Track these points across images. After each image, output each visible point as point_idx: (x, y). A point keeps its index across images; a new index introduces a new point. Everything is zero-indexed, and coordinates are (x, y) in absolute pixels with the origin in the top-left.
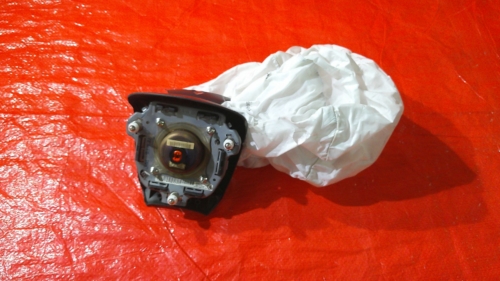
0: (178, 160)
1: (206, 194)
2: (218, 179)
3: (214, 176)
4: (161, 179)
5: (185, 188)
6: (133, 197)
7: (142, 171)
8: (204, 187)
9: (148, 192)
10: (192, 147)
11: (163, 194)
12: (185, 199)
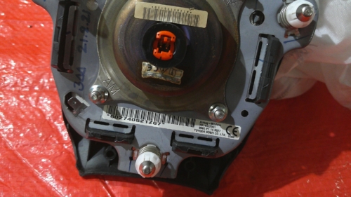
0: (166, 55)
1: (225, 148)
2: (255, 110)
3: (243, 105)
4: (116, 115)
5: (174, 133)
6: (53, 158)
7: (69, 95)
8: (220, 132)
9: (85, 147)
10: (203, 24)
11: (120, 149)
12: (175, 160)
